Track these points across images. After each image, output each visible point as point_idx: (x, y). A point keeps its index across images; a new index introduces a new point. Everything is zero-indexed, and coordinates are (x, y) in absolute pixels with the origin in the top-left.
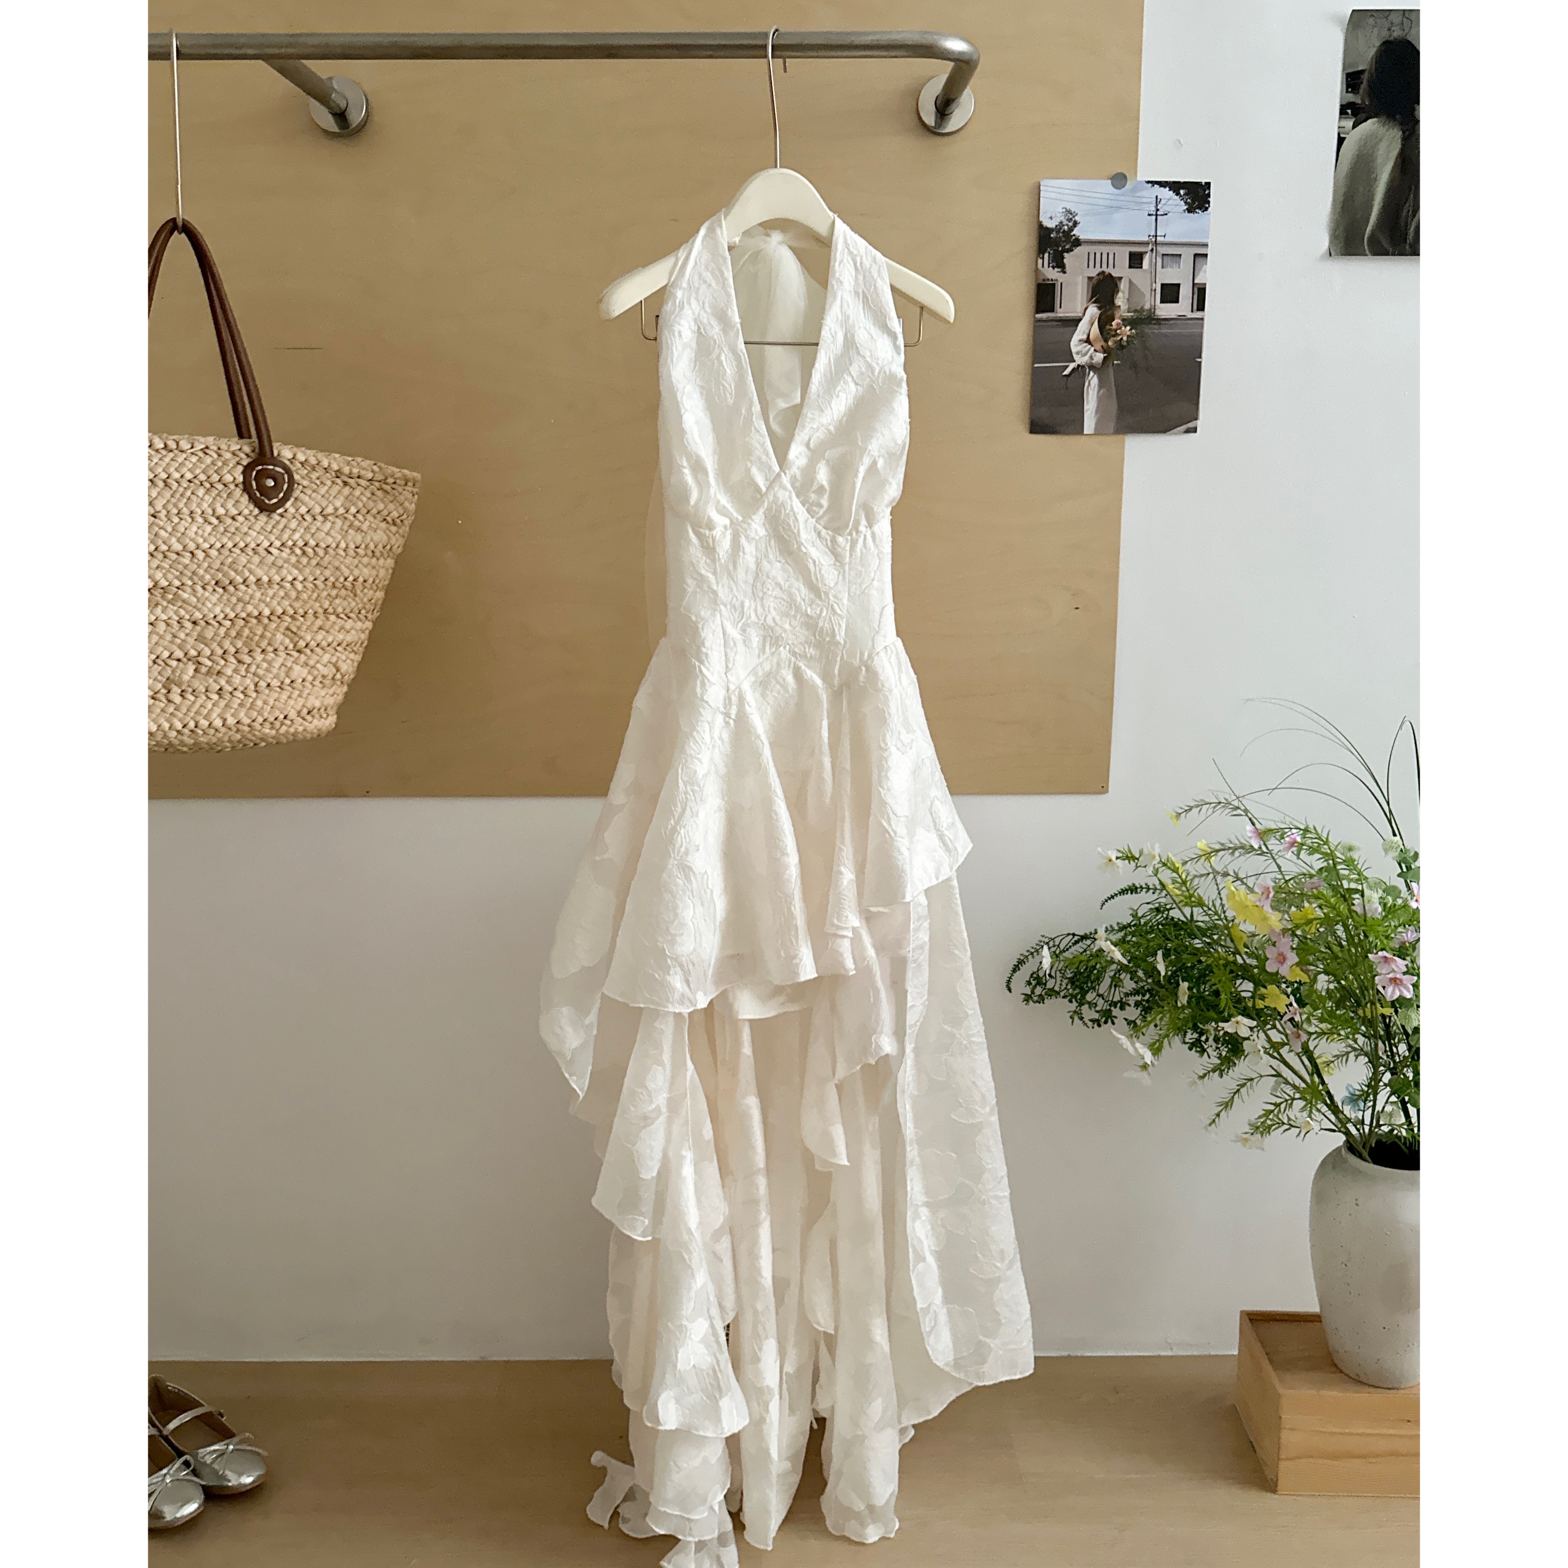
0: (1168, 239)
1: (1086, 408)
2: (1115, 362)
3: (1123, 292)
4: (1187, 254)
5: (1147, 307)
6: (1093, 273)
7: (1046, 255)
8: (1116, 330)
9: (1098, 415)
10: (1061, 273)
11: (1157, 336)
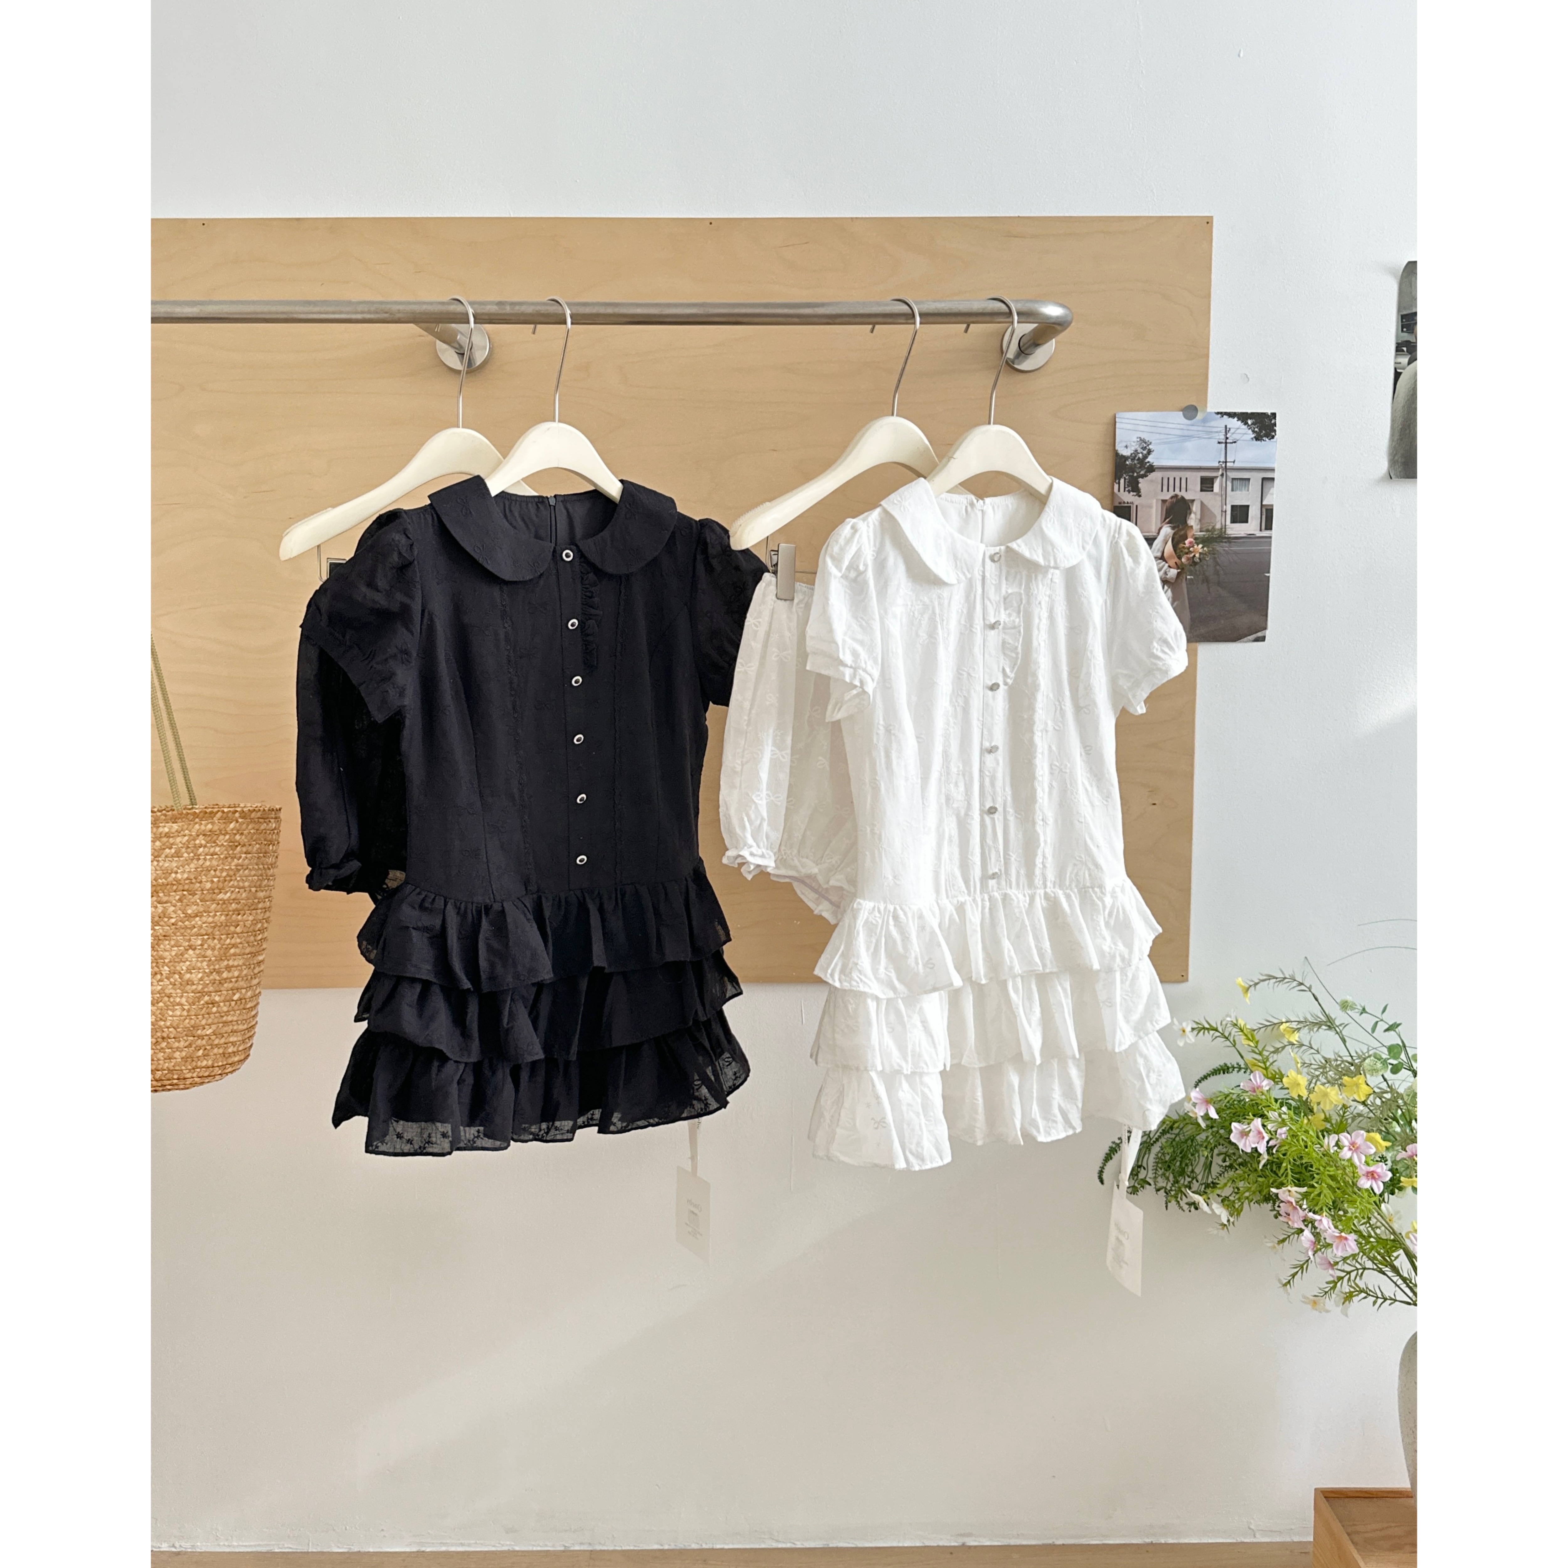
2: (1188, 577)
4: (1256, 479)
5: (1218, 526)
6: (1167, 496)
7: (1122, 481)
8: (1189, 548)
10: (1137, 497)
11: (1227, 553)
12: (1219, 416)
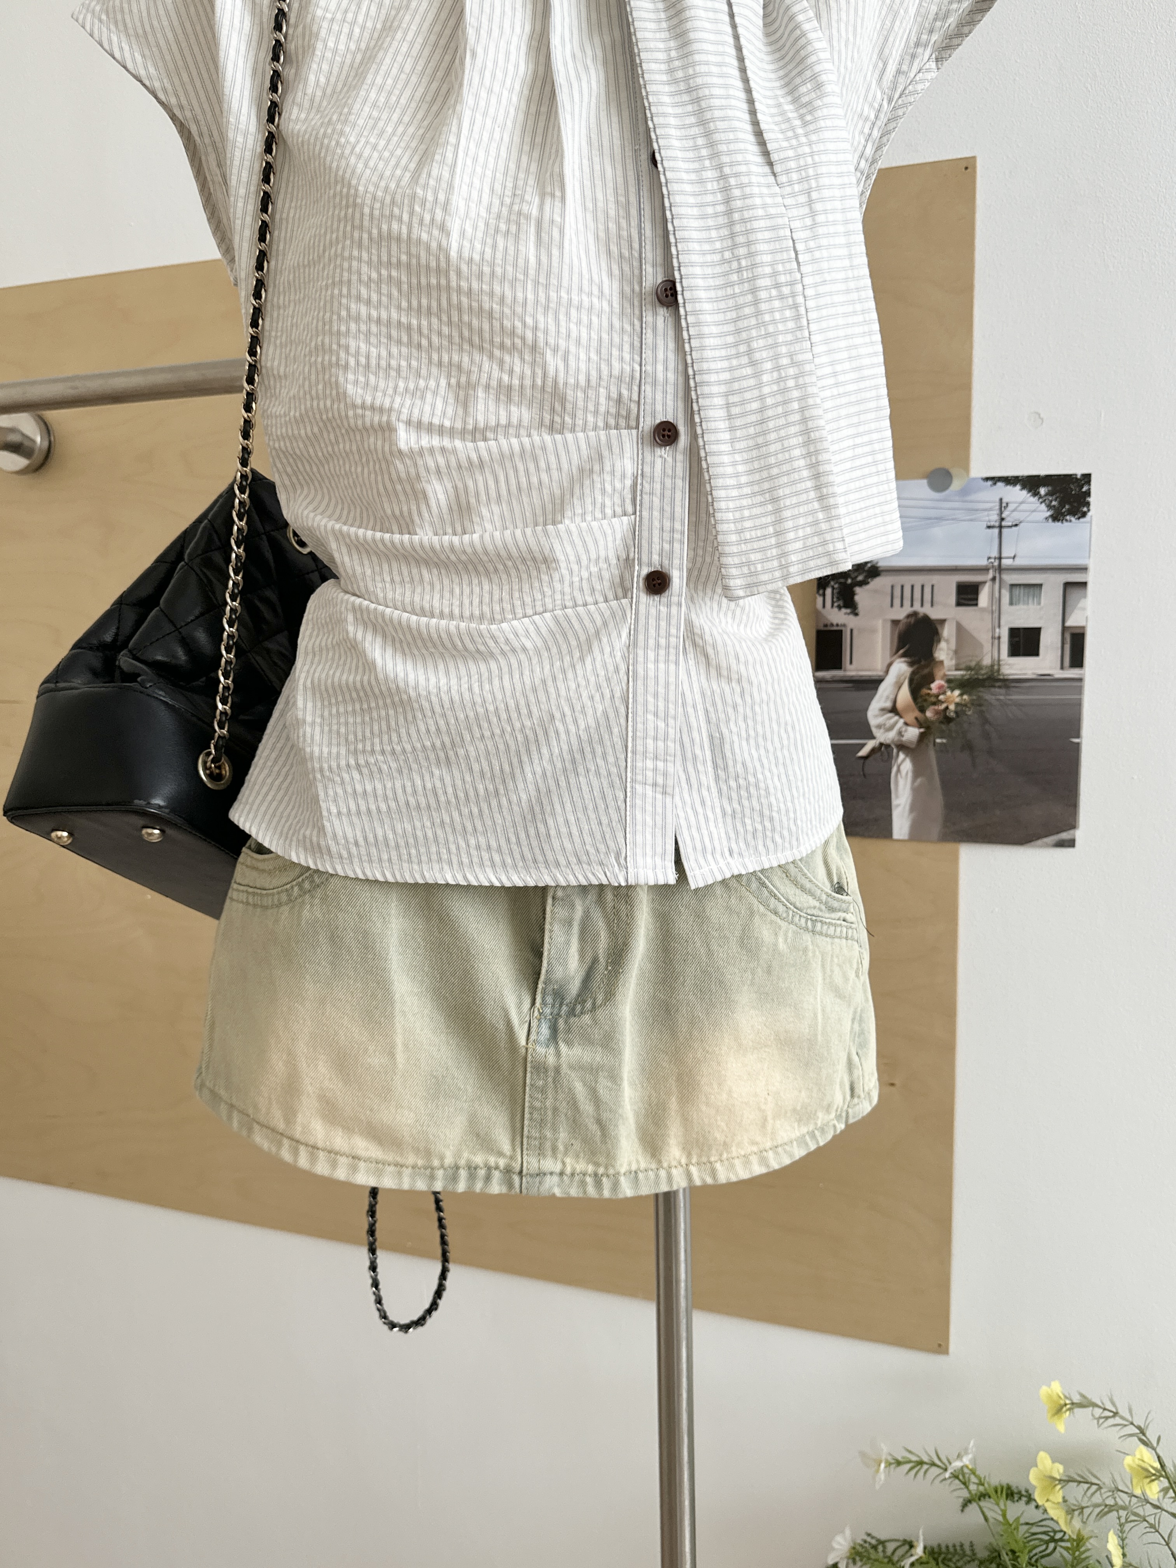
1: (894, 802)
2: (938, 741)
3: (947, 641)
4: (1053, 584)
5: (987, 661)
6: (901, 614)
7: (830, 591)
8: (937, 696)
9: (913, 814)
10: (852, 617)
11: (1004, 704)
12: (990, 482)
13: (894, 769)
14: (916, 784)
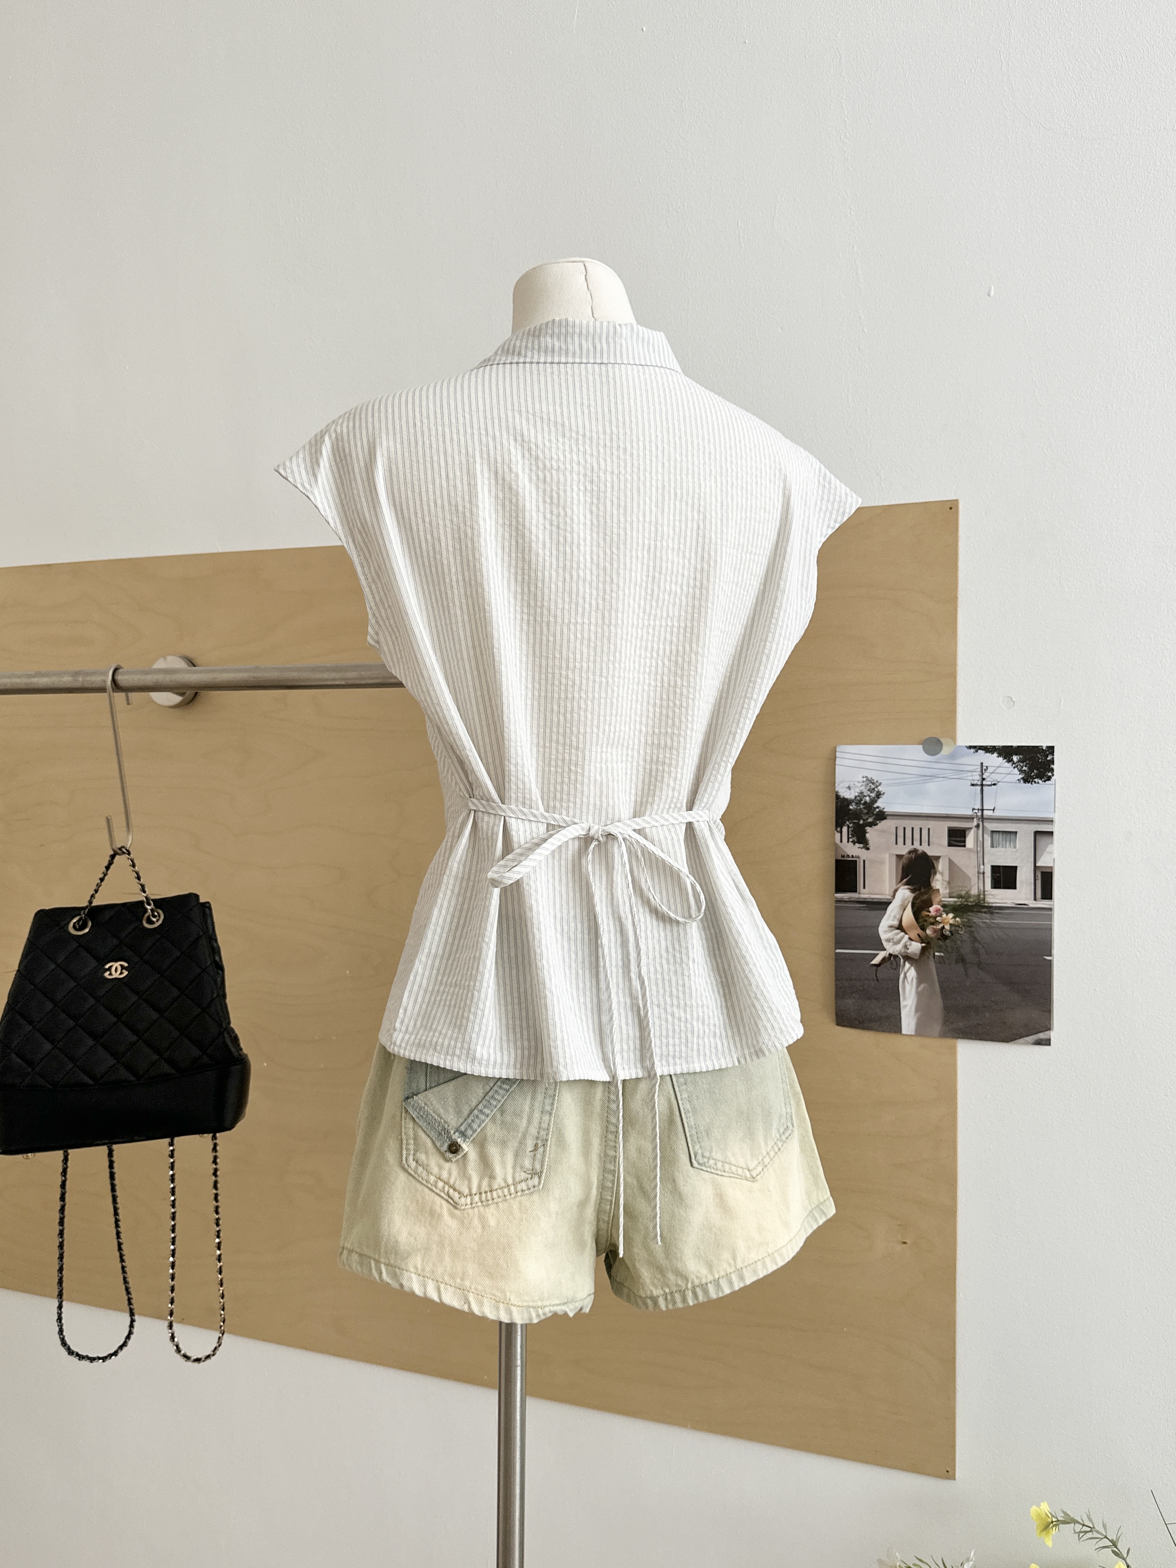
0: (997, 814)
1: (903, 1003)
2: (937, 954)
4: (1026, 832)
5: (974, 891)
6: (904, 850)
7: (845, 829)
8: (935, 918)
9: (918, 1014)
10: (864, 850)
11: (989, 927)
12: (972, 750)
13: (902, 976)
14: (920, 989)
